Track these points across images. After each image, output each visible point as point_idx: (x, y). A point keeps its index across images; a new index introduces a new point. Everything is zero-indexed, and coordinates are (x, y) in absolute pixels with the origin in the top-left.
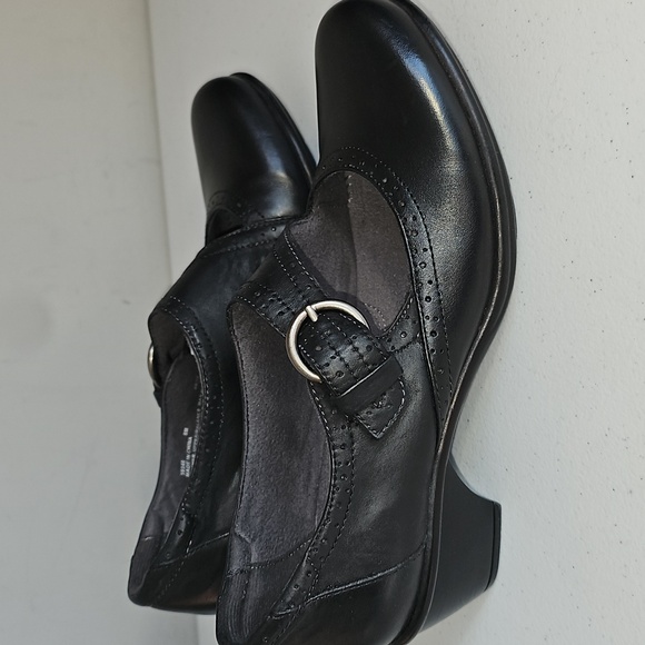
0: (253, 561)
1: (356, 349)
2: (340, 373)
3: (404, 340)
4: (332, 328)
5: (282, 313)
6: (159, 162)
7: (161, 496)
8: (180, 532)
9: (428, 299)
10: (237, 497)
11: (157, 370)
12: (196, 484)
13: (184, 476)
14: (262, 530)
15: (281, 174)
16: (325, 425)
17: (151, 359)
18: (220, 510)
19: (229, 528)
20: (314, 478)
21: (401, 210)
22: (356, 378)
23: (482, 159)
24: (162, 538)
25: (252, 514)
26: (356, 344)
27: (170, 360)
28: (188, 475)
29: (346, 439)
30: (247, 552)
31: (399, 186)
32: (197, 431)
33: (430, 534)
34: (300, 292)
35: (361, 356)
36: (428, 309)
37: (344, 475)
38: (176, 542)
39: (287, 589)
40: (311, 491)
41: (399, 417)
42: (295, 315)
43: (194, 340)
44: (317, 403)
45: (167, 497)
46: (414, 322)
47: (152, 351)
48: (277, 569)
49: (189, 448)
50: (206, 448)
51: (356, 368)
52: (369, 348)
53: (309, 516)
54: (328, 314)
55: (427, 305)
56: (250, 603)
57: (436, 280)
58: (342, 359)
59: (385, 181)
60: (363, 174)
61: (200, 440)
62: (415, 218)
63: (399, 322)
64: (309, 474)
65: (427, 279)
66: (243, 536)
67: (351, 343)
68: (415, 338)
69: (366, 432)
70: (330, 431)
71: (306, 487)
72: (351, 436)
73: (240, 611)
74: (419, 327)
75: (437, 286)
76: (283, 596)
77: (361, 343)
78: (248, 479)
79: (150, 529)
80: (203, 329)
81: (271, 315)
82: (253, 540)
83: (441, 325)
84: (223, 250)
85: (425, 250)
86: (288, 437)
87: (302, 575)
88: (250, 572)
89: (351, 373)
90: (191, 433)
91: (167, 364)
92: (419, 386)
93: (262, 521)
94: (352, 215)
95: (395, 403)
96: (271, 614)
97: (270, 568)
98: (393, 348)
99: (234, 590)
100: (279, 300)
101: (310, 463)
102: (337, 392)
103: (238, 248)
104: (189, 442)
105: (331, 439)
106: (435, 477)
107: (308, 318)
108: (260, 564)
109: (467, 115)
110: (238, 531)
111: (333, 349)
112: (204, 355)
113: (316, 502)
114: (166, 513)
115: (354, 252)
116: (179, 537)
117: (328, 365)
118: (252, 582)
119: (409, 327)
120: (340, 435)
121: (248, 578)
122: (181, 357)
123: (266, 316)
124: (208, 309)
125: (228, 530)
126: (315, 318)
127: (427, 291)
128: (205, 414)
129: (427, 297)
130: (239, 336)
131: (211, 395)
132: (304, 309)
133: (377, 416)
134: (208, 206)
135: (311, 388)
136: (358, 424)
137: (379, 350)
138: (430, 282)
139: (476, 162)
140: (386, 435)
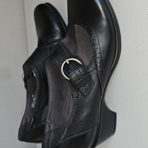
0: (51, 129)
1: (79, 71)
2: (75, 77)
3: (92, 69)
4: (73, 65)
5: (59, 62)
6: (25, 29)
7: (27, 113)
8: (32, 122)
9: (98, 58)
10: (47, 112)
11: (25, 80)
12: (36, 109)
13: (32, 108)
14: (54, 120)
15: (58, 28)
16: (71, 92)
17: (24, 77)
18: (42, 116)
19: (45, 120)
20: (67, 107)
21: (91, 34)
22: (79, 79)
23: (112, 20)
24: (27, 124)
25: (51, 116)
26: (80, 70)
27: (29, 77)
28: (34, 107)
29: (77, 95)
30: (50, 126)
31: (90, 28)
32: (36, 96)
33: (99, 120)
34: (64, 56)
35: (81, 73)
36: (98, 60)
37: (76, 105)
38: (31, 124)
39: (61, 136)
40: (67, 110)
41: (91, 89)
42: (63, 62)
43: (35, 71)
44: (69, 86)
45: (28, 113)
46: (95, 64)
47: (24, 75)
48: (58, 131)
49: (34, 100)
50: (38, 99)
51: (80, 76)
52: (83, 71)
53: (66, 117)
54: (72, 62)
55: (98, 59)
56: (51, 140)
57: (101, 53)
58: (76, 74)
59: (86, 26)
60: (80, 25)
61: (37, 98)
62: (95, 36)
63: (91, 64)
64: (66, 106)
65: (98, 52)
66: (49, 122)
67: (78, 69)
68: (95, 68)
69: (82, 93)
70: (73, 93)
71: (65, 109)
72: (78, 94)
73: (48, 142)
74: (96, 65)
75: (101, 54)
76: (60, 138)
77: (81, 70)
78: (50, 107)
79: (24, 121)
80: (37, 68)
81: (56, 62)
82: (51, 123)
83: (102, 65)
84: (42, 48)
85: (97, 45)
86: (60, 96)
87: (65, 132)
88: (51, 132)
89: (78, 77)
90: (34, 96)
91: (28, 78)
92: (96, 81)
93: (54, 118)
94: (76, 38)
95: (90, 85)
96: (57, 143)
97: (56, 131)
98: (89, 71)
99: (46, 137)
100: (58, 58)
101: (66, 103)
102: (75, 82)
103: (46, 48)
104: (34, 99)
105: (73, 95)
106: (100, 105)
107: (66, 63)
108: (53, 129)
109: (108, 9)
110: (47, 121)
111: (73, 71)
112: (38, 75)
113: (68, 113)
114: (28, 117)
115: (77, 48)
116: (31, 123)
117: (72, 75)
118: (51, 134)
119: (93, 65)
120: (75, 94)
121: (50, 133)
122: (32, 76)
123: (55, 63)
124: (39, 63)
125: (44, 121)
126: (68, 63)
127: (98, 55)
128: (38, 91)
129: (98, 57)
130: (47, 69)
131: (40, 86)
132: (65, 60)
133: (85, 89)
134: (38, 37)
135: (67, 82)
136: (80, 91)
137: (86, 71)
138: (99, 53)
139: (111, 21)
140: (88, 94)
